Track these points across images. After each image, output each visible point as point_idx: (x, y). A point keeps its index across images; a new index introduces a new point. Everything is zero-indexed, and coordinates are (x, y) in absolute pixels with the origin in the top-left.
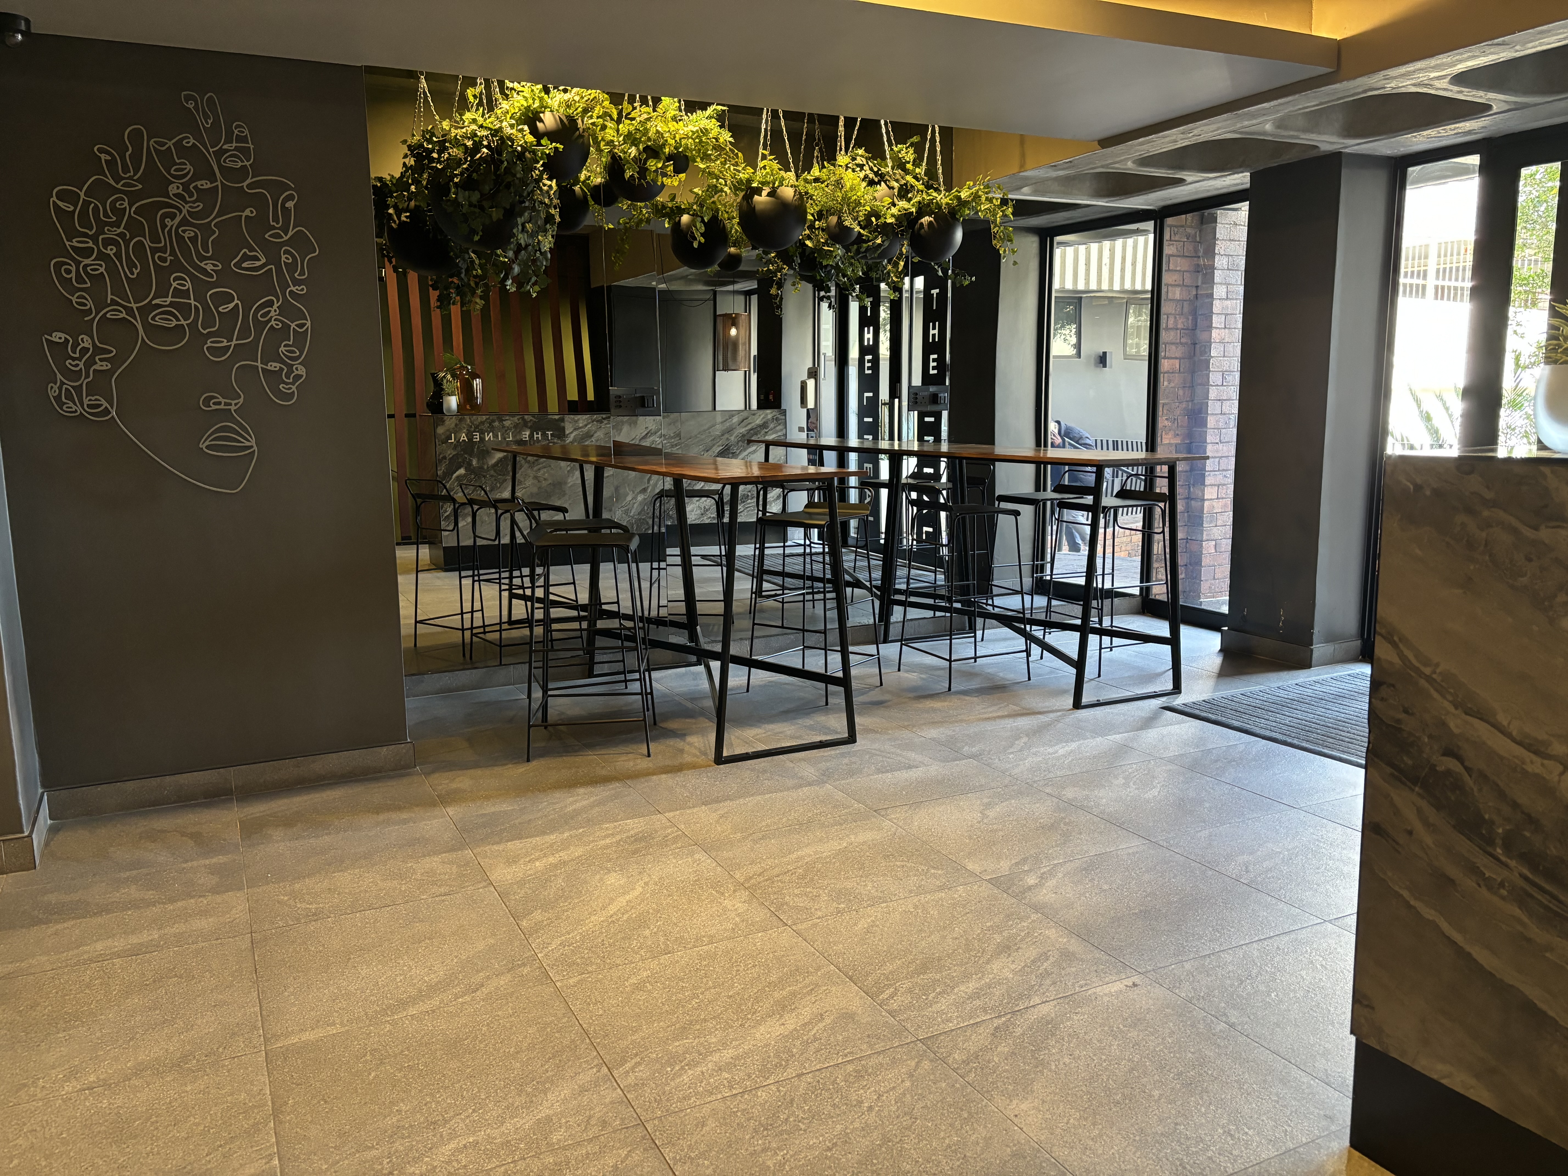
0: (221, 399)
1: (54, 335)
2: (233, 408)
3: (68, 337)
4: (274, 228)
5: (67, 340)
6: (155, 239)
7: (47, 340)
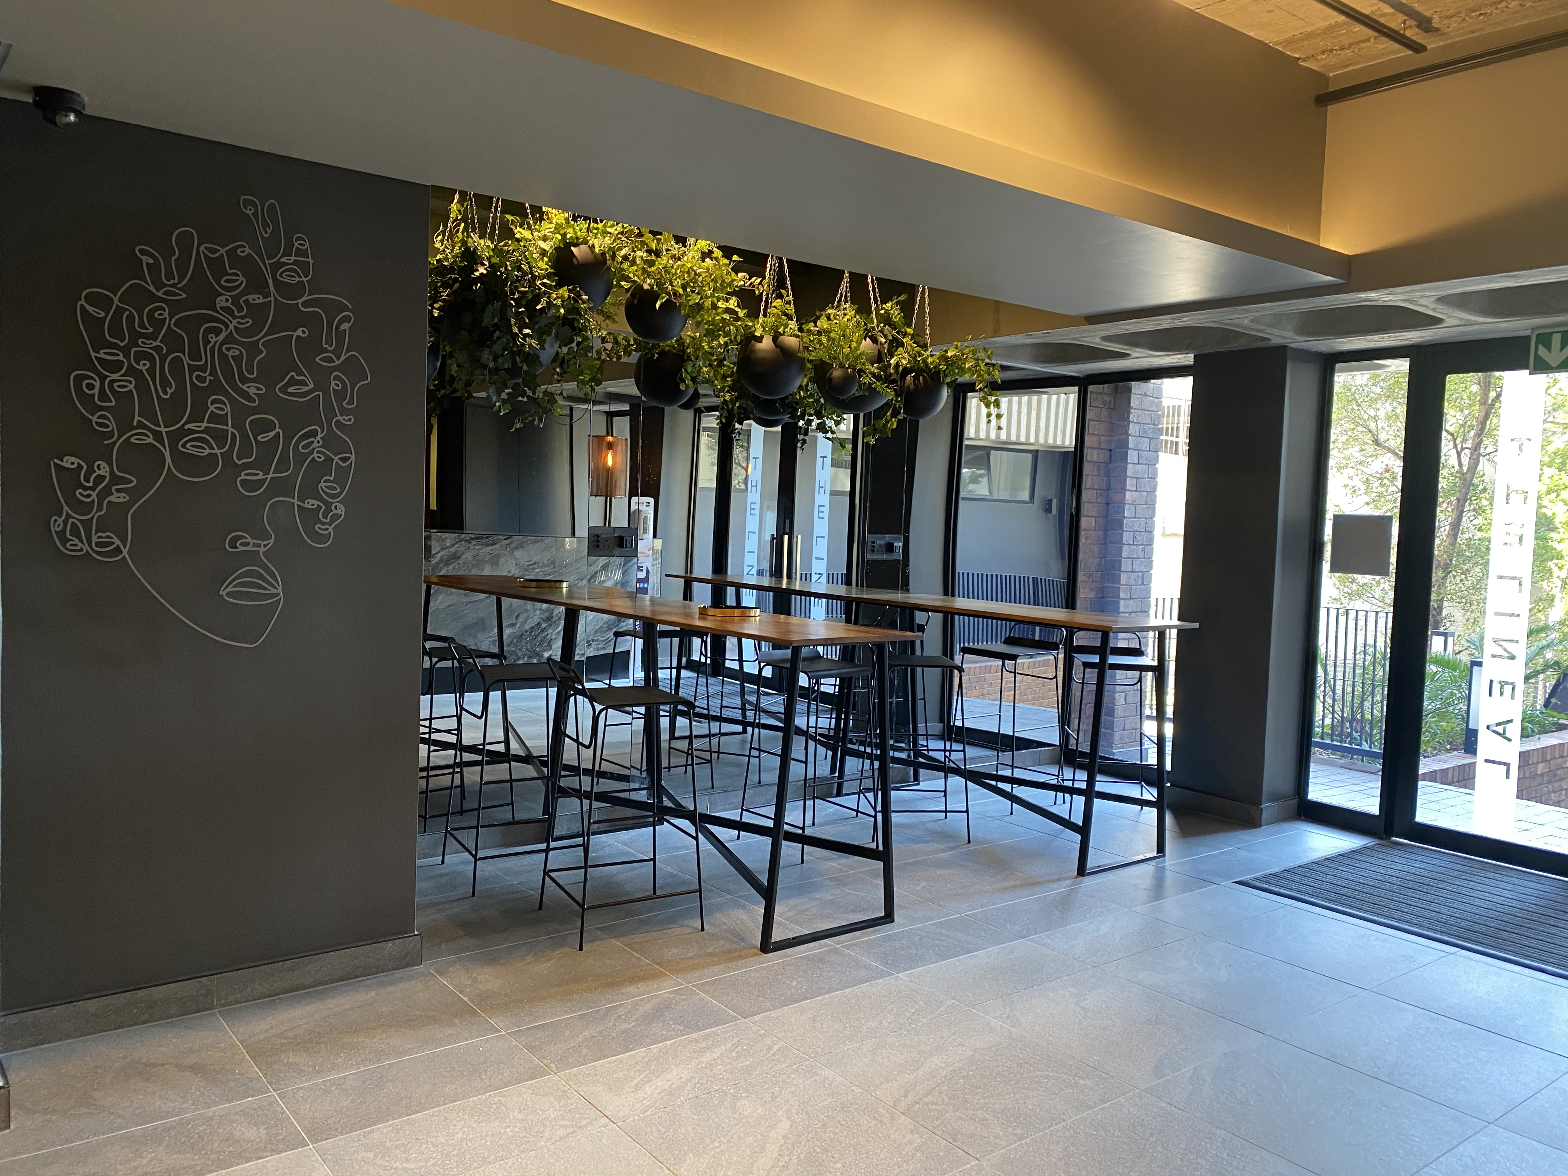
0: (249, 540)
1: (65, 459)
2: (262, 550)
3: (80, 462)
4: (327, 351)
5: (80, 467)
6: (195, 355)
7: (56, 465)
